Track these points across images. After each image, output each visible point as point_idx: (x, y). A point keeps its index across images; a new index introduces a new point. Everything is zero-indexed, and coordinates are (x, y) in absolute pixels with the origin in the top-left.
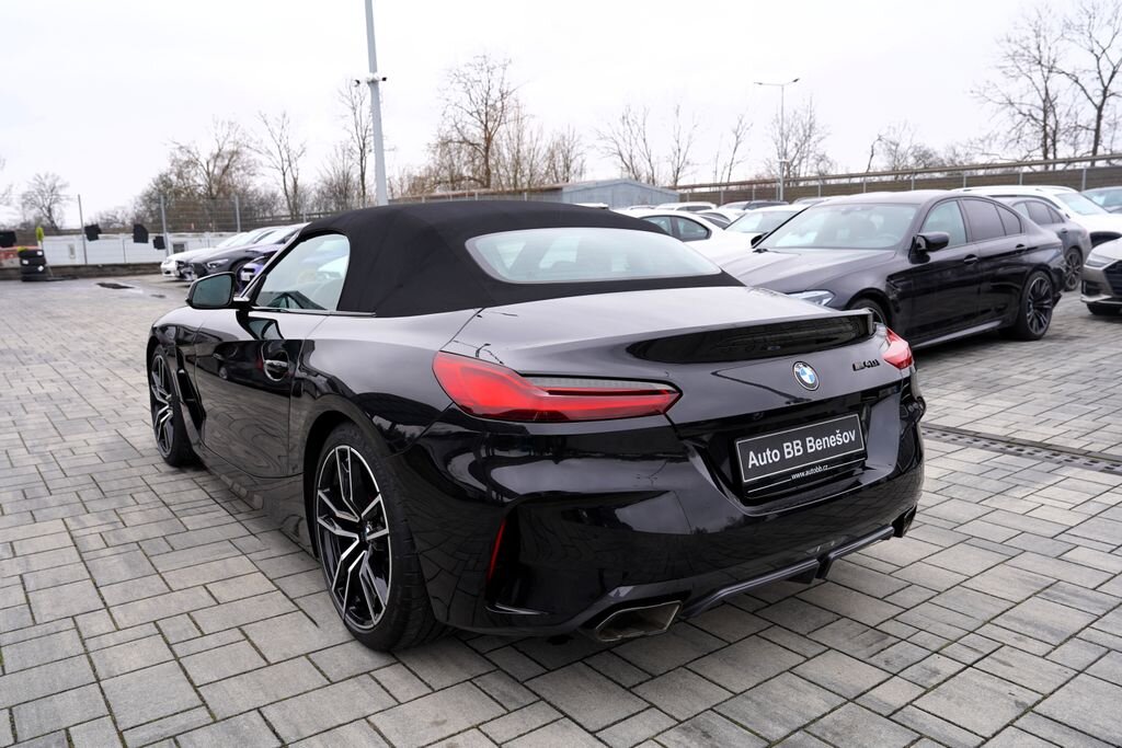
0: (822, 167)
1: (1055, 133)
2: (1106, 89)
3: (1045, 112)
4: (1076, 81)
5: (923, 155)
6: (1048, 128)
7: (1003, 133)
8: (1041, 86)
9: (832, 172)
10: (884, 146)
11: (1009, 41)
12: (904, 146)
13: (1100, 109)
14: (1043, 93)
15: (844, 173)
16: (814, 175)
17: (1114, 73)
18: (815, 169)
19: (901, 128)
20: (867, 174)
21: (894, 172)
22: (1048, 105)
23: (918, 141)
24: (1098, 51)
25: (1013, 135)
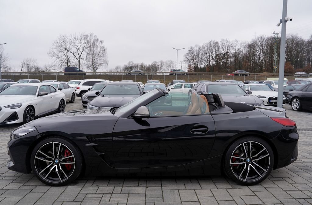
0: (6, 69)
1: (70, 65)
2: (80, 57)
3: (67, 61)
4: (74, 55)
5: (37, 68)
6: (68, 65)
7: (58, 64)
8: (66, 54)
9: (9, 71)
10: (25, 65)
11: (58, 42)
12: (31, 65)
13: (79, 61)
14: (66, 56)
15: (13, 72)
16: (4, 72)
17: (81, 54)
18: (4, 70)
19: (30, 60)
20: (21, 73)
21: (29, 73)
22: (68, 59)
23: (35, 64)
24: (78, 49)
25: (60, 65)
